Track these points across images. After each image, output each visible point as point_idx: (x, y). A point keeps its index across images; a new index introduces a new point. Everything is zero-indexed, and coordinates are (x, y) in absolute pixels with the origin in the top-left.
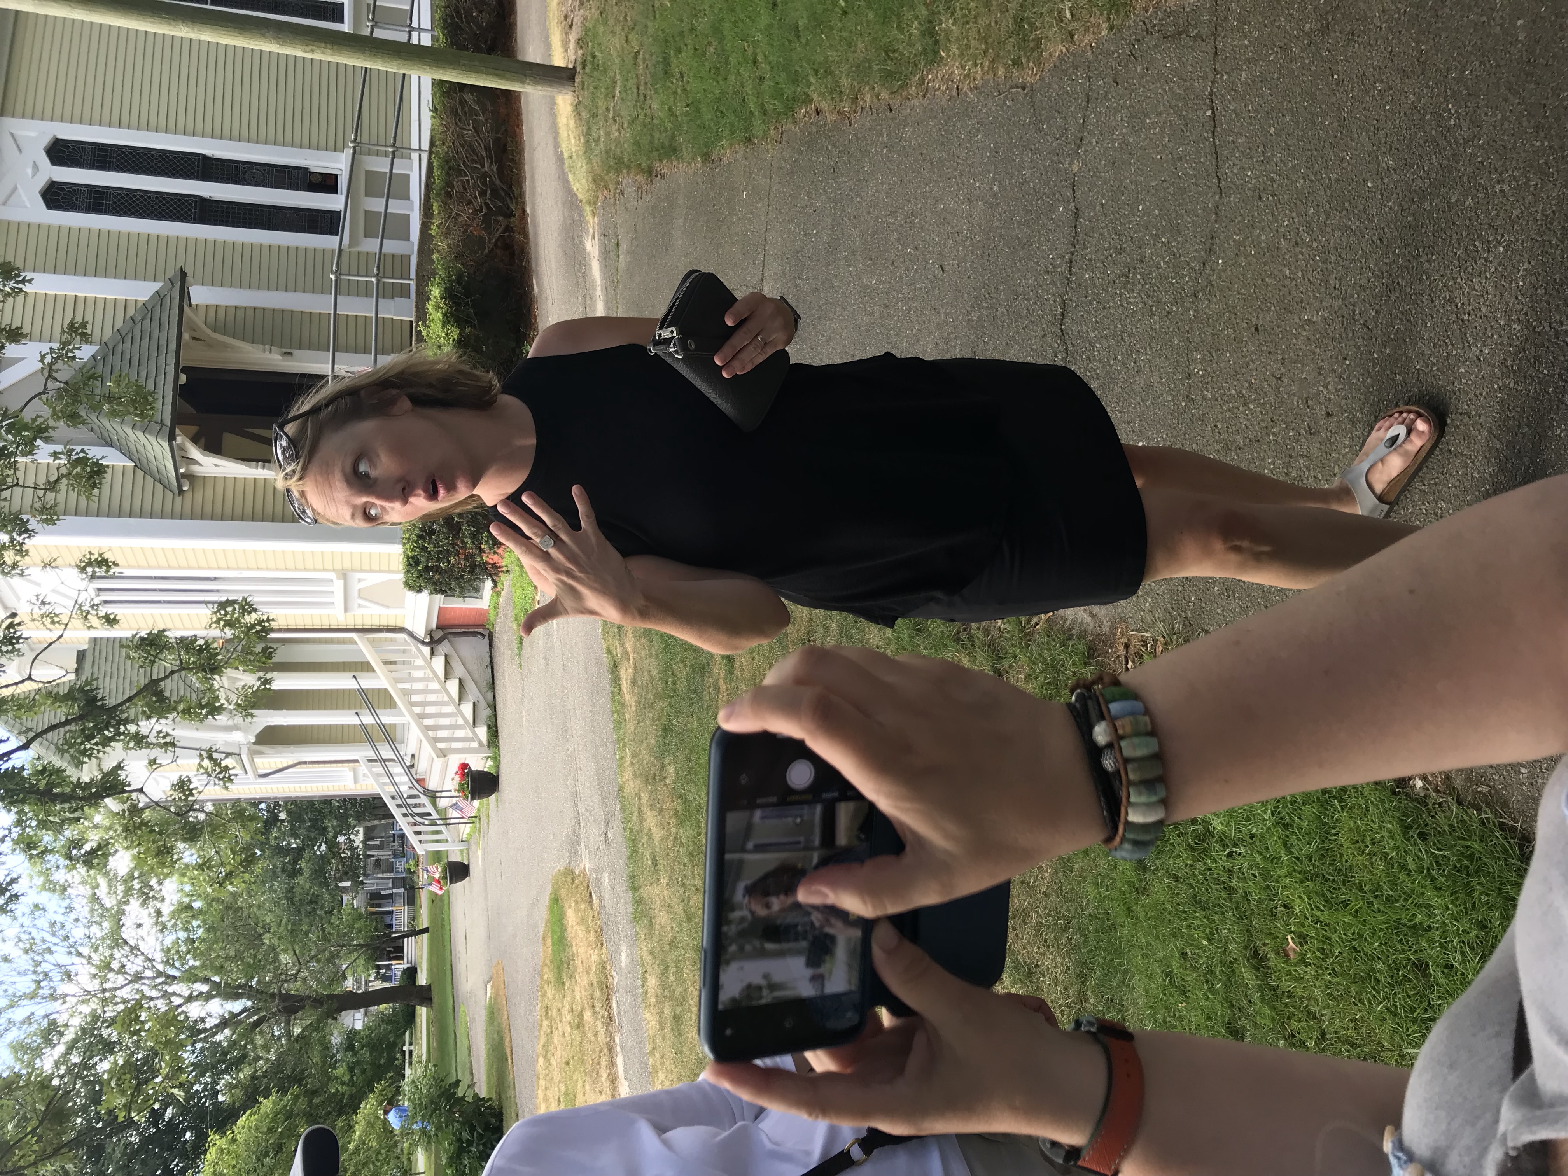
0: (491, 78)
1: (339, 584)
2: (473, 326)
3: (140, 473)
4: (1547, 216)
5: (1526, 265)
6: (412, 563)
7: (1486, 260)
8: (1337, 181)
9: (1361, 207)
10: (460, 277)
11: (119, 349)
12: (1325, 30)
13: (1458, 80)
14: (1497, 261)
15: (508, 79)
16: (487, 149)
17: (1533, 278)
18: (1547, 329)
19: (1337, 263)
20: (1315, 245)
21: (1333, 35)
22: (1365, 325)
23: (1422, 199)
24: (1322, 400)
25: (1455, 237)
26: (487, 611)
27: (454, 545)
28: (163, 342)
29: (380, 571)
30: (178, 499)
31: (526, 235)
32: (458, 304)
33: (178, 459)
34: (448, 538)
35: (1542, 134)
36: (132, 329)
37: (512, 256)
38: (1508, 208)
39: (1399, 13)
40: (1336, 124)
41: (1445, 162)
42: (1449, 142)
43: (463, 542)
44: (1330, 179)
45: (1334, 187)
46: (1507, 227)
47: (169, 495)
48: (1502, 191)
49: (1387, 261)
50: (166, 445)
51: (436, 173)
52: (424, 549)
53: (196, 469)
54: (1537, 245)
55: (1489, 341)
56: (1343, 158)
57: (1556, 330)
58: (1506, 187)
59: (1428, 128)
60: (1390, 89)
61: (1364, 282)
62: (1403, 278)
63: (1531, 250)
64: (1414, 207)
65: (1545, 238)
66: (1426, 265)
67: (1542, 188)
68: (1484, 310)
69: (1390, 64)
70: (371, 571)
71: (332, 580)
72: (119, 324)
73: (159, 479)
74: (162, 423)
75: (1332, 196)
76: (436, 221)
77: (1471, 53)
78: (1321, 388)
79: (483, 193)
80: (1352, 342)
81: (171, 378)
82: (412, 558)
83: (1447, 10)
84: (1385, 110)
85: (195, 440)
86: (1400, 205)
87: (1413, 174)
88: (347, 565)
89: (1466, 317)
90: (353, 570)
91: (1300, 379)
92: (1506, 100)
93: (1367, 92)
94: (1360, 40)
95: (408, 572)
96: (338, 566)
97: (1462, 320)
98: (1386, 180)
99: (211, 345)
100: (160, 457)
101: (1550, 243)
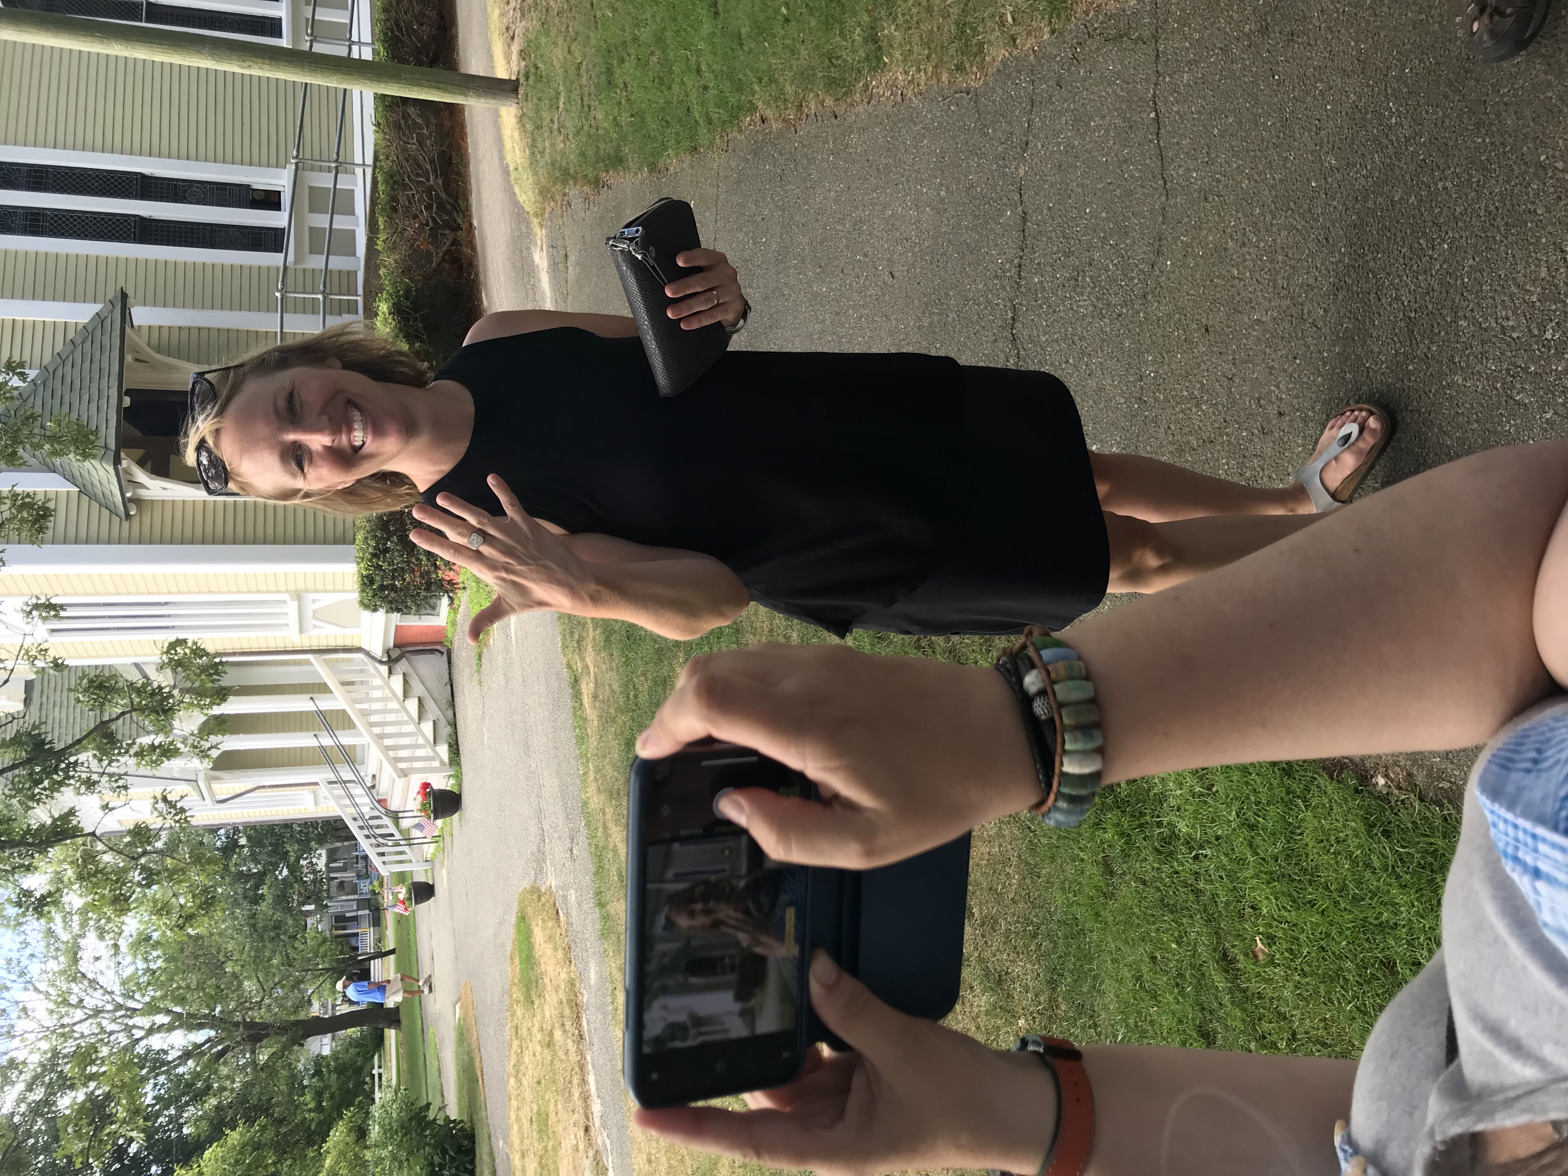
0: (433, 91)
1: (292, 607)
2: (422, 341)
3: (84, 499)
4: (1490, 213)
5: (1471, 262)
6: (367, 581)
7: (1431, 257)
8: (1281, 181)
9: (1306, 207)
10: (408, 291)
11: (59, 373)
12: (1264, 30)
13: (1398, 79)
14: (1442, 259)
15: (450, 92)
16: (432, 162)
17: (1478, 274)
18: (1494, 325)
19: (1284, 262)
20: (1262, 245)
21: (1272, 35)
22: (1314, 324)
23: (1366, 198)
24: (1274, 399)
25: (1399, 235)
26: (444, 628)
27: (409, 563)
28: (105, 364)
29: (335, 591)
30: (126, 524)
31: (473, 248)
32: (406, 320)
33: (124, 483)
34: (402, 556)
35: (1483, 131)
36: (73, 352)
37: (461, 268)
38: (1450, 205)
39: (1337, 12)
40: (1278, 125)
41: (1387, 160)
42: (1391, 141)
43: (418, 559)
44: (1274, 179)
45: (1278, 187)
46: (1451, 224)
47: (116, 520)
48: (1445, 188)
49: (1333, 260)
50: (111, 469)
51: (381, 187)
52: (379, 567)
53: (143, 493)
54: (1481, 241)
55: (1436, 338)
56: (1287, 158)
57: (1503, 326)
58: (1449, 184)
59: (1369, 127)
60: (1331, 88)
61: (1311, 281)
62: (1350, 277)
63: (1475, 246)
64: (1358, 206)
65: (1489, 234)
66: (1372, 264)
67: (1484, 184)
68: (1430, 307)
69: (1330, 64)
70: (326, 591)
71: (285, 602)
72: (59, 347)
73: (105, 504)
74: (106, 447)
75: (1276, 196)
76: (382, 237)
77: (1411, 51)
78: (1273, 388)
79: (429, 208)
80: (1301, 342)
81: (114, 401)
82: (367, 577)
83: (1386, 9)
84: (1326, 110)
85: (141, 463)
86: (1344, 204)
87: (1356, 173)
88: (301, 586)
89: (1413, 315)
90: (307, 591)
91: (1251, 379)
92: (1446, 97)
93: (1307, 93)
94: (1300, 40)
95: (363, 591)
96: (292, 587)
97: (1409, 318)
98: (1330, 180)
99: (155, 366)
100: (105, 482)
101: (1494, 238)
